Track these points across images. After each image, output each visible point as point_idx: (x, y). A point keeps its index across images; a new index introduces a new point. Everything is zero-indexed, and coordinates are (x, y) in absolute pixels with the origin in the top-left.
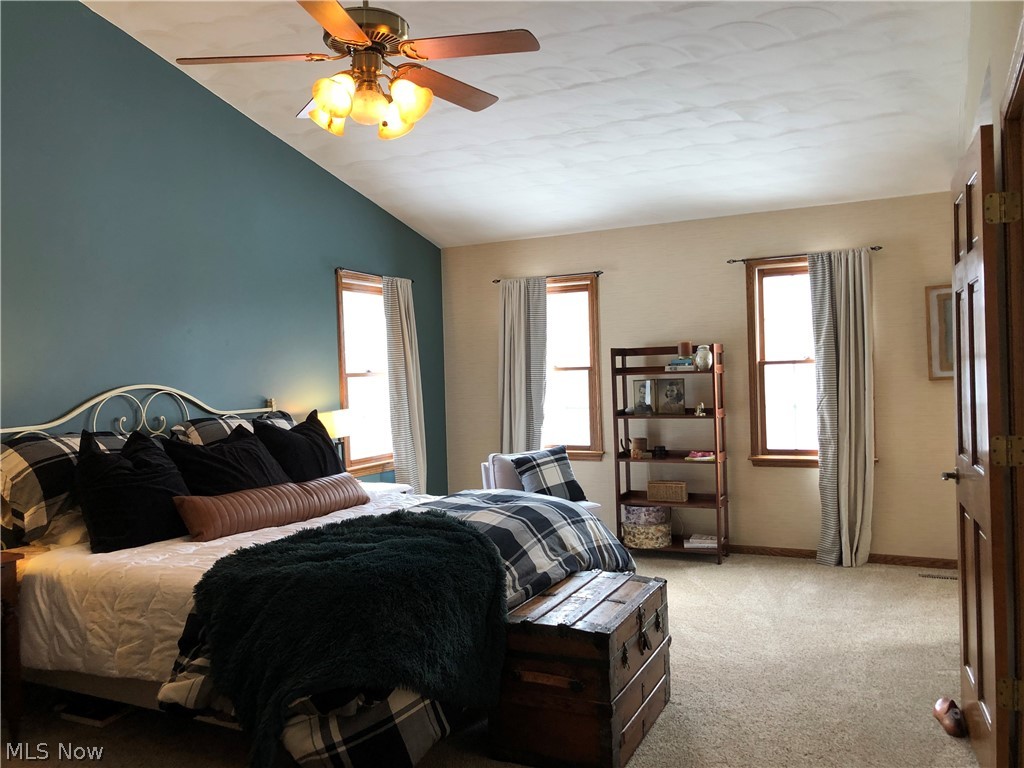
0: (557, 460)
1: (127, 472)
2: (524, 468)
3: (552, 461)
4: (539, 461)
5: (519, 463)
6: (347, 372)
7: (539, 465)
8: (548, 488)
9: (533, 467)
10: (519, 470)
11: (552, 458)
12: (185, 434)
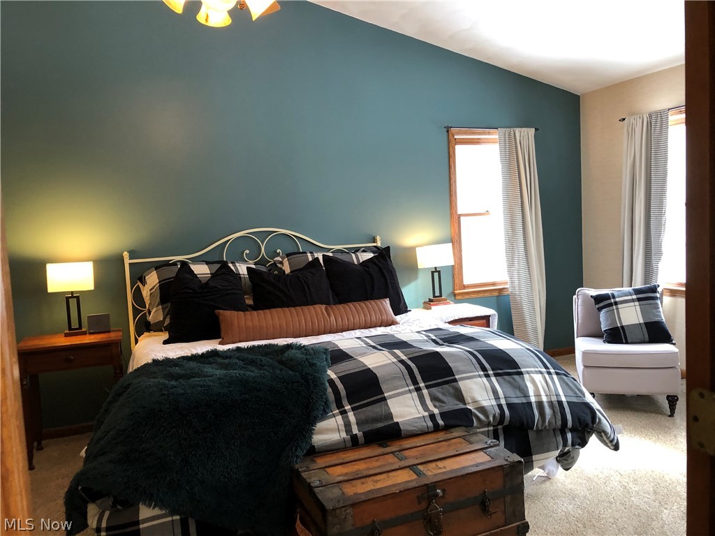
0: (639, 300)
1: (191, 291)
2: (601, 305)
3: (633, 300)
4: (617, 300)
5: (598, 299)
6: (459, 212)
7: (616, 303)
8: (622, 327)
9: (611, 305)
10: (597, 306)
11: (634, 297)
12: (281, 263)
